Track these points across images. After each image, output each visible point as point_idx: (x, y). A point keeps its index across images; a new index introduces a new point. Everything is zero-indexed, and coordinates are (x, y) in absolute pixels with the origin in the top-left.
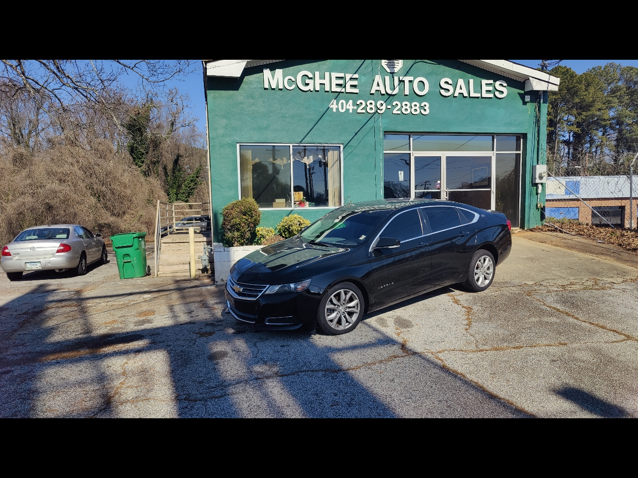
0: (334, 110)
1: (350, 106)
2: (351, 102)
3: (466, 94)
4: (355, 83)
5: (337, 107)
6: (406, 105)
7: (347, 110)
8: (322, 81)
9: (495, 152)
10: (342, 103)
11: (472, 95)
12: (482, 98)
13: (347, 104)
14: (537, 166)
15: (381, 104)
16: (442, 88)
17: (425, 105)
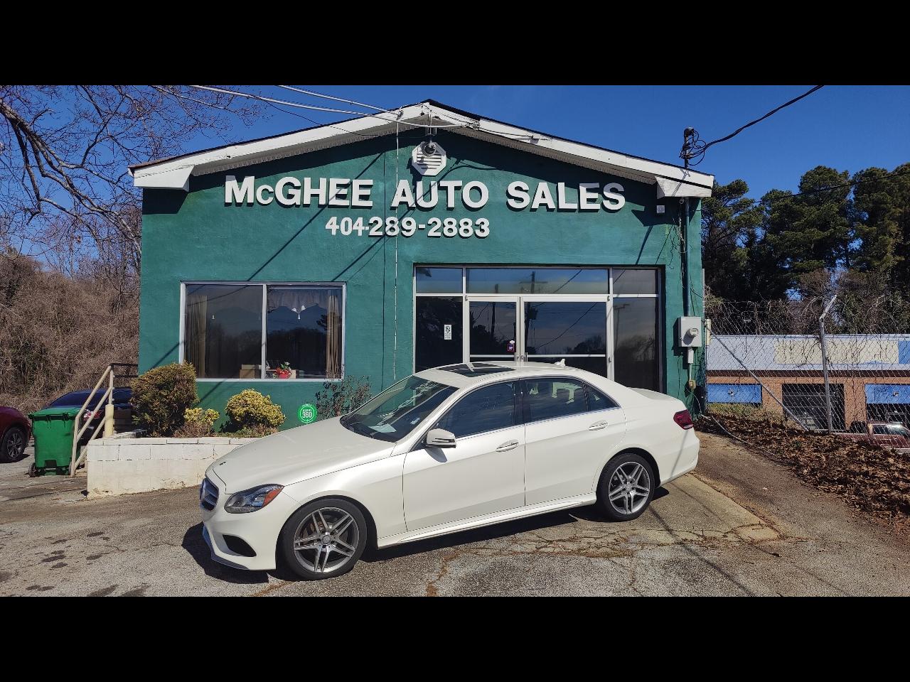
0: (334, 233)
1: (359, 226)
2: (360, 220)
3: (552, 205)
4: (367, 192)
5: (338, 227)
6: (450, 223)
7: (355, 232)
8: (315, 191)
9: (612, 296)
10: (347, 223)
11: (563, 205)
12: (581, 211)
13: (353, 223)
14: (683, 319)
15: (409, 223)
16: (510, 197)
17: (483, 223)
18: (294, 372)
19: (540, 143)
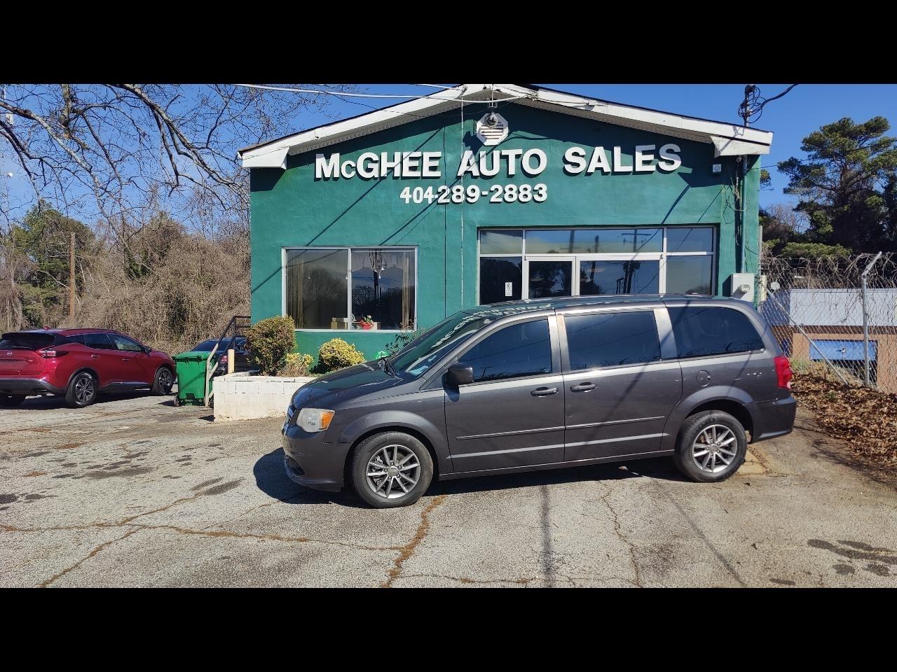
0: (407, 201)
1: (429, 194)
2: (430, 189)
3: (607, 169)
4: (436, 163)
5: (410, 196)
6: (511, 189)
7: (425, 200)
8: (391, 165)
9: (665, 254)
10: (418, 192)
11: (618, 168)
12: (635, 173)
13: (424, 192)
14: (736, 276)
15: (473, 190)
16: (567, 162)
17: (541, 189)
18: (376, 324)
19: (596, 109)
